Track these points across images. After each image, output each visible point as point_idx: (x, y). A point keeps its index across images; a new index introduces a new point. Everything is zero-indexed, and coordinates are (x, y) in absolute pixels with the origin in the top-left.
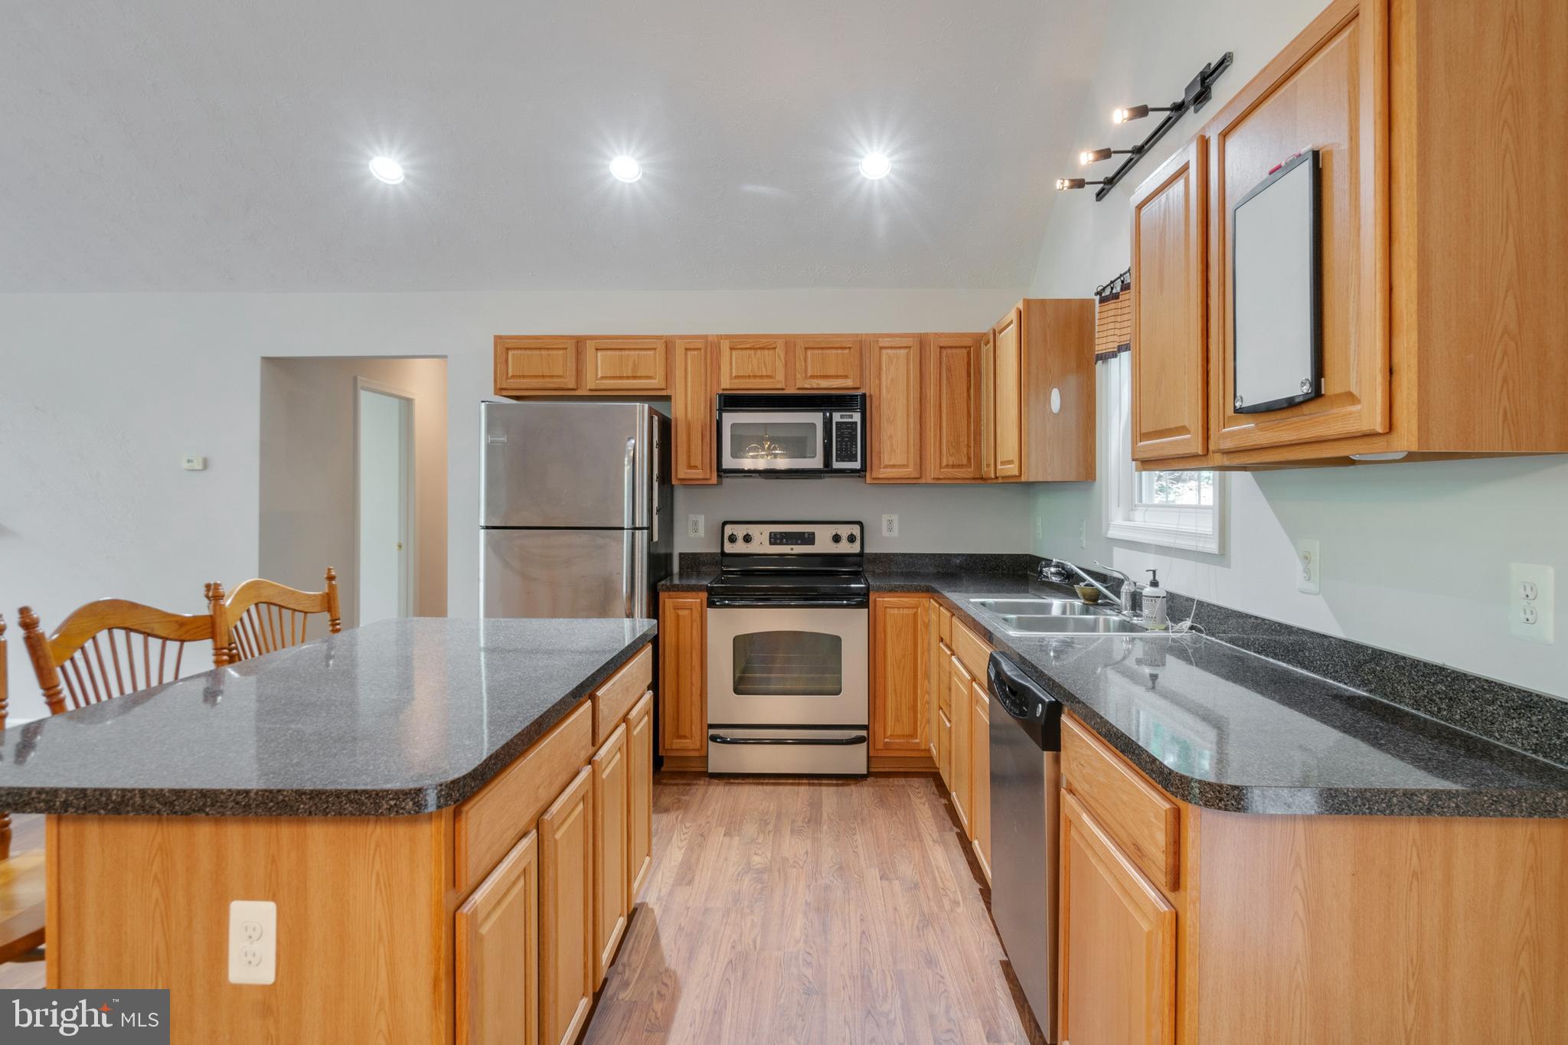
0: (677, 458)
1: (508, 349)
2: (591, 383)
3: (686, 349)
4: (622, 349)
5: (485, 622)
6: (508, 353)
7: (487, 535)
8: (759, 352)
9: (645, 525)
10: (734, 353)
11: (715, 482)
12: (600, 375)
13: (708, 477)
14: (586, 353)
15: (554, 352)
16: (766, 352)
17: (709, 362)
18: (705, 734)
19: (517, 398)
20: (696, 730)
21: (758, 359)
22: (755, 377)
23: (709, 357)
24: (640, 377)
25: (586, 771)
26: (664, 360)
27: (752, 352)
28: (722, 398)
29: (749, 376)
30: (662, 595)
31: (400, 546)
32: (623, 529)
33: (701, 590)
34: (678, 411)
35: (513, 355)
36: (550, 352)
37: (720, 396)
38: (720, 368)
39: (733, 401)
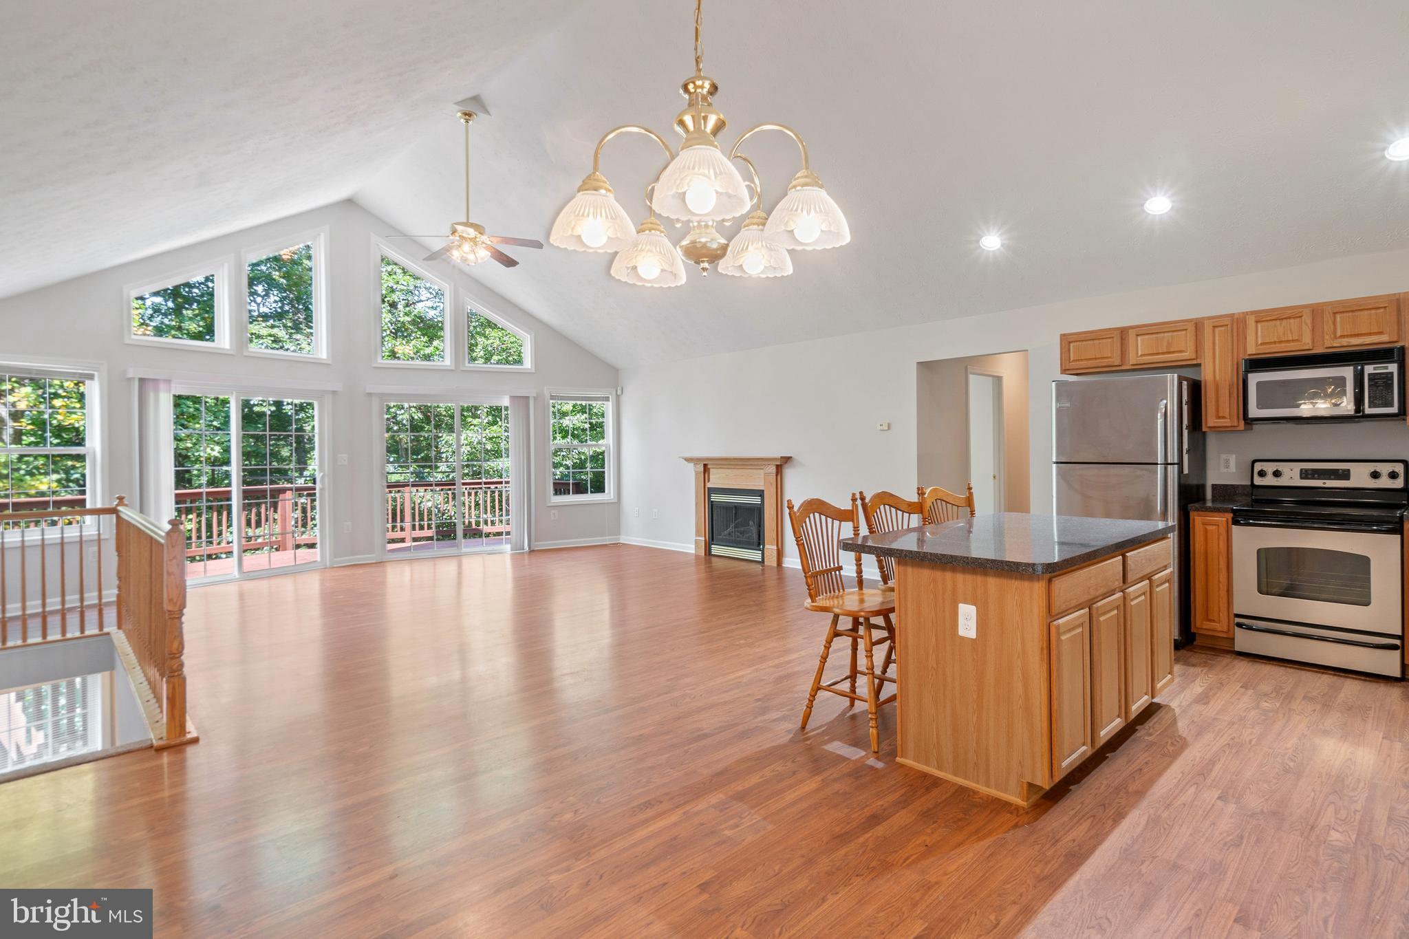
0: (1206, 411)
1: (1070, 342)
2: (1132, 359)
3: (1214, 327)
4: (1157, 333)
5: (1057, 518)
6: (1069, 346)
7: (1057, 467)
8: (1284, 322)
9: (1176, 461)
10: (1259, 325)
11: (1243, 429)
12: (1140, 354)
13: (1236, 424)
14: (1128, 340)
15: (1104, 341)
16: (1292, 321)
17: (1235, 334)
18: (1231, 622)
19: (1077, 374)
20: (1224, 616)
21: (1284, 327)
22: (1280, 342)
23: (1235, 330)
24: (1173, 352)
25: (1119, 595)
26: (1194, 337)
27: (1278, 322)
28: (1248, 362)
29: (1275, 342)
30: (1192, 514)
31: (994, 477)
32: (1157, 464)
33: (1227, 512)
34: (1207, 375)
35: (1074, 346)
36: (1101, 341)
37: (1246, 360)
38: (1246, 338)
39: (1258, 364)
